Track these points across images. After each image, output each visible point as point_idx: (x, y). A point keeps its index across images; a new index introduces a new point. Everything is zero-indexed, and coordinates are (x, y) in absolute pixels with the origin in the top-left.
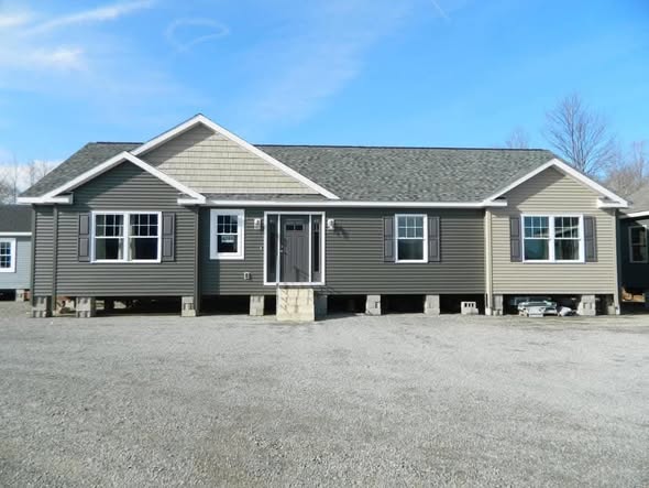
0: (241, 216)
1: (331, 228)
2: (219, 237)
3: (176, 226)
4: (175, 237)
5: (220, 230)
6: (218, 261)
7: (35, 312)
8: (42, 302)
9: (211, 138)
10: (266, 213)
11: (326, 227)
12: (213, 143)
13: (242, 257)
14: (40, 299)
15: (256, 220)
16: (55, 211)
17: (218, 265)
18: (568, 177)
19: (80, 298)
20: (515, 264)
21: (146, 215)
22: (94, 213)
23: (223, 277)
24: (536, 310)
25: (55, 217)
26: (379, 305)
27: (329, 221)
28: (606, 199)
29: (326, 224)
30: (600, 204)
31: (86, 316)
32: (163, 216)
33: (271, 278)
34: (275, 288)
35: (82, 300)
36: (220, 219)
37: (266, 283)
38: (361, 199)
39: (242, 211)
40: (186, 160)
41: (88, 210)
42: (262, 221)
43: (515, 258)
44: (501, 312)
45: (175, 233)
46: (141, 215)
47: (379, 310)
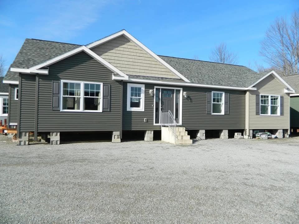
0: (143, 88)
1: (185, 97)
2: (131, 99)
3: (111, 92)
4: (110, 98)
5: (132, 95)
6: (131, 112)
7: (20, 142)
8: (25, 136)
9: (128, 44)
10: (155, 87)
11: (183, 96)
12: (129, 47)
13: (143, 110)
14: (23, 134)
15: (151, 91)
16: (37, 78)
17: (131, 114)
18: (275, 79)
19: (53, 132)
20: (258, 116)
21: (94, 85)
22: (62, 81)
23: (134, 121)
24: (264, 136)
25: (37, 82)
26: (204, 135)
27: (184, 93)
28: (288, 89)
29: (183, 94)
30: (286, 91)
31: (57, 144)
32: (104, 86)
33: (157, 121)
34: (160, 126)
35: (54, 134)
36: (132, 89)
37: (155, 124)
38: (199, 83)
39: (144, 85)
40: (114, 55)
41: (59, 79)
42: (153, 91)
43: (257, 113)
44: (252, 137)
45: (111, 96)
46: (91, 84)
47: (204, 137)
